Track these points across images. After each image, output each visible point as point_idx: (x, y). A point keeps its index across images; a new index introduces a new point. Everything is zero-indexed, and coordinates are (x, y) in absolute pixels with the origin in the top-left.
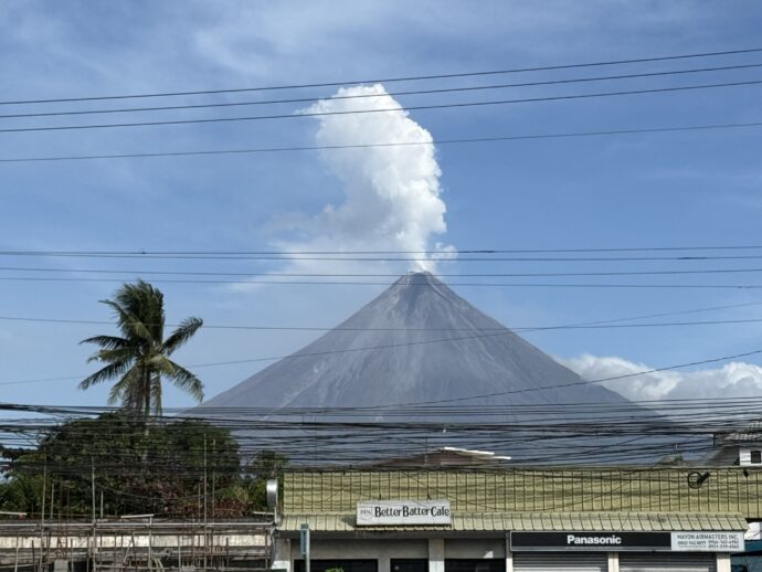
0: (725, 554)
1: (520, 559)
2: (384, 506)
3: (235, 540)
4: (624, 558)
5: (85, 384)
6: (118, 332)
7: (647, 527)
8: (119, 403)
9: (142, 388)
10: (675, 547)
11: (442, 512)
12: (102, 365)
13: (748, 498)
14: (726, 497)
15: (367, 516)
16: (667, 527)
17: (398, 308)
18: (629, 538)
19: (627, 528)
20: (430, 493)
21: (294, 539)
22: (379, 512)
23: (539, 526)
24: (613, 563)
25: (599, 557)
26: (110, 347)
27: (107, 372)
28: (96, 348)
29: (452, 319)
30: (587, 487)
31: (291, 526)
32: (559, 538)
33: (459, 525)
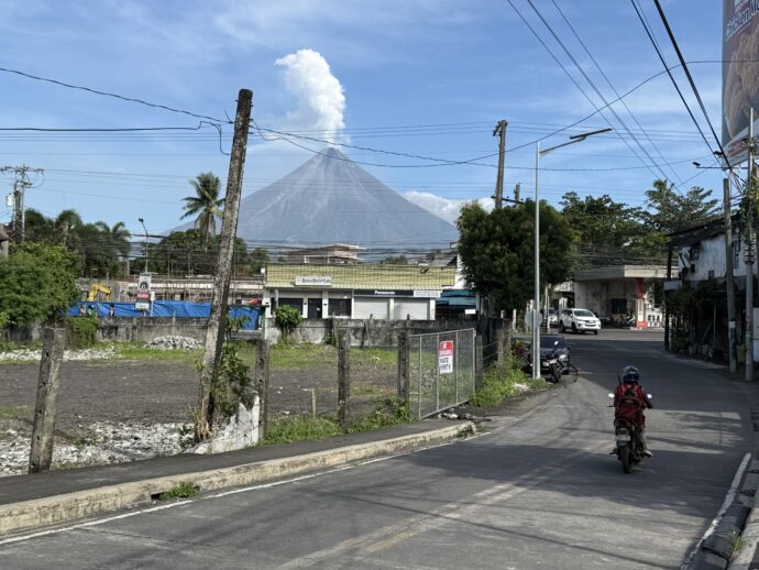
0: (434, 299)
1: (357, 299)
2: (306, 278)
3: (245, 286)
4: (396, 299)
5: (182, 218)
6: (196, 196)
7: (405, 288)
8: (198, 227)
9: (207, 219)
10: (415, 296)
11: (328, 281)
12: (188, 210)
13: (443, 278)
14: (435, 276)
15: (299, 282)
16: (412, 288)
17: (321, 164)
18: (398, 292)
19: (398, 288)
20: (323, 274)
21: (272, 290)
22: (304, 281)
23: (364, 287)
24: (392, 301)
25: (386, 299)
26: (192, 203)
27: (191, 212)
28: (186, 203)
29: (347, 171)
30: (383, 273)
31: (270, 285)
32: (372, 292)
33: (334, 286)
